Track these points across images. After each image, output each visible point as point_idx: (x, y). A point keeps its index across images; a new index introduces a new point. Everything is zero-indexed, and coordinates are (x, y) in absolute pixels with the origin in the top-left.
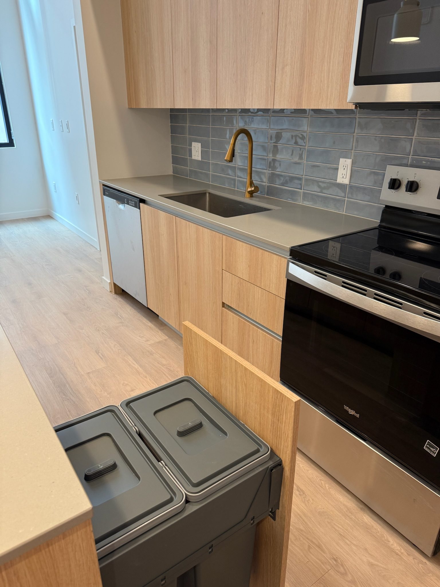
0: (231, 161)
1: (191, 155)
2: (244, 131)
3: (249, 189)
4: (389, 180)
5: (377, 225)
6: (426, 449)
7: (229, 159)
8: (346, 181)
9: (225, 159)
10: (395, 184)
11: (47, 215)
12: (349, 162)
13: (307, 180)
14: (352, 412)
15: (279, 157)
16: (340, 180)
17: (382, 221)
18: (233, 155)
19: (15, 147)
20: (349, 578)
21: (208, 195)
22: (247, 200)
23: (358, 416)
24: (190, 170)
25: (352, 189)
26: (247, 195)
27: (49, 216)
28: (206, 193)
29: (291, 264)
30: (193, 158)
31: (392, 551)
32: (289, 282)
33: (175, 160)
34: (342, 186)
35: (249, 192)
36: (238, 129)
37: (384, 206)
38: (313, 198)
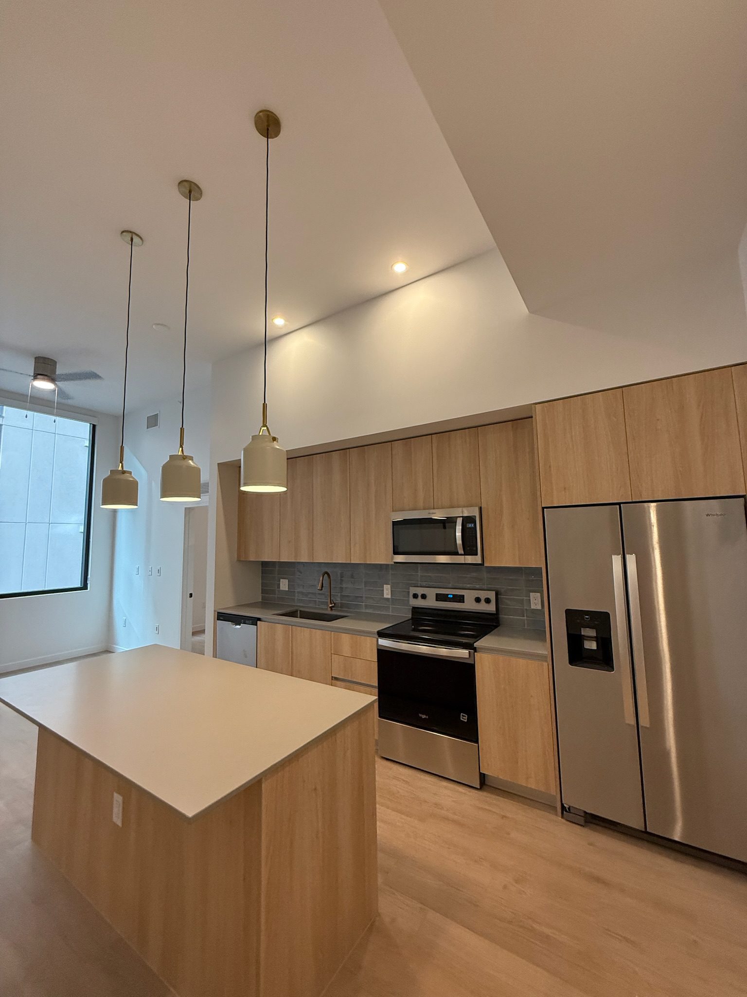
0: (322, 590)
1: (279, 587)
2: (326, 573)
3: (330, 606)
4: (412, 594)
5: (410, 618)
6: (463, 720)
7: (320, 589)
8: (389, 596)
9: (318, 588)
10: (415, 596)
11: (103, 650)
12: (389, 586)
13: (366, 597)
14: (424, 717)
15: (344, 586)
16: (385, 596)
17: (412, 615)
18: (322, 586)
19: (89, 589)
20: (445, 809)
21: (299, 612)
22: (329, 612)
23: (427, 717)
24: (278, 597)
25: (393, 600)
26: (329, 609)
27: (107, 651)
28: (297, 611)
29: (379, 639)
30: (281, 589)
31: (462, 792)
32: (378, 650)
33: (264, 591)
34: (387, 599)
35: (330, 607)
36: (323, 572)
37: (411, 608)
38: (371, 607)
